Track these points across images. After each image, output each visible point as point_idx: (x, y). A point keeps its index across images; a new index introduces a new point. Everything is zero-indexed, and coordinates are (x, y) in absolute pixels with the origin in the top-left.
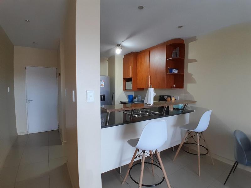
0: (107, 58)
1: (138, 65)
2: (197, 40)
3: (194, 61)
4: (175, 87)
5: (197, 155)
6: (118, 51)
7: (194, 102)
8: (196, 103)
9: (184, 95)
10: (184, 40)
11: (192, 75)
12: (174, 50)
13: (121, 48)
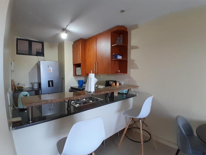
0: (58, 45)
1: (86, 51)
2: (139, 27)
3: (136, 47)
4: (120, 73)
5: (140, 142)
6: (64, 36)
7: (137, 87)
8: (138, 88)
9: (127, 80)
10: (127, 28)
11: (134, 61)
12: (118, 37)
13: (66, 33)
